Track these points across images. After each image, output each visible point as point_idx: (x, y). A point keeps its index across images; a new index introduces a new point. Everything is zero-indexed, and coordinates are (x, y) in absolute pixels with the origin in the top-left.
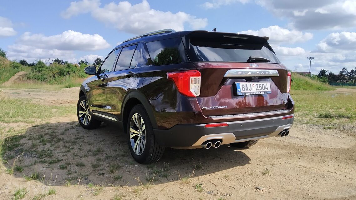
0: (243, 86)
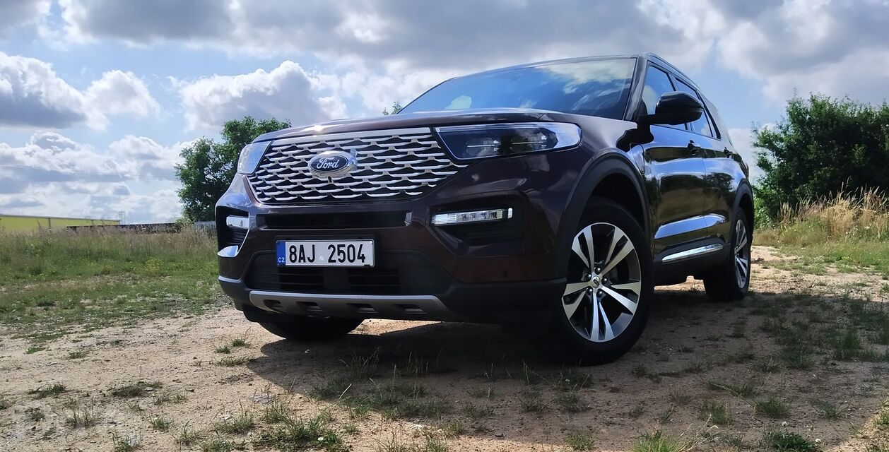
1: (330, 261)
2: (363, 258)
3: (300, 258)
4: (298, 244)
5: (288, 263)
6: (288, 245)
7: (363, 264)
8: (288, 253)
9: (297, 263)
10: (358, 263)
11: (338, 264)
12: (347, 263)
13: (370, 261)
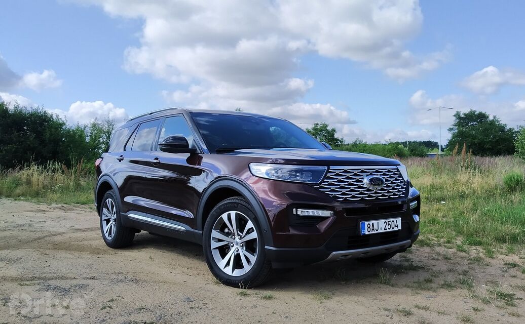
1: (385, 229)
2: (397, 226)
3: (372, 230)
4: (371, 223)
5: (367, 233)
6: (367, 223)
7: (397, 229)
8: (366, 228)
9: (371, 233)
10: (396, 229)
11: (388, 230)
12: (391, 230)
13: (400, 228)
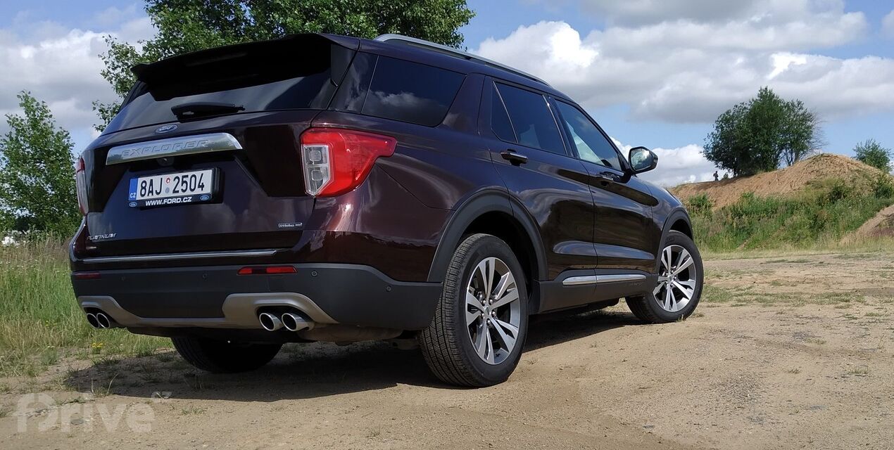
0: (144, 185)
